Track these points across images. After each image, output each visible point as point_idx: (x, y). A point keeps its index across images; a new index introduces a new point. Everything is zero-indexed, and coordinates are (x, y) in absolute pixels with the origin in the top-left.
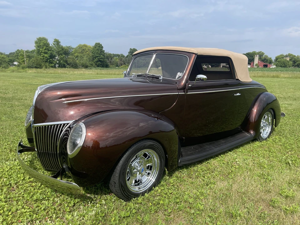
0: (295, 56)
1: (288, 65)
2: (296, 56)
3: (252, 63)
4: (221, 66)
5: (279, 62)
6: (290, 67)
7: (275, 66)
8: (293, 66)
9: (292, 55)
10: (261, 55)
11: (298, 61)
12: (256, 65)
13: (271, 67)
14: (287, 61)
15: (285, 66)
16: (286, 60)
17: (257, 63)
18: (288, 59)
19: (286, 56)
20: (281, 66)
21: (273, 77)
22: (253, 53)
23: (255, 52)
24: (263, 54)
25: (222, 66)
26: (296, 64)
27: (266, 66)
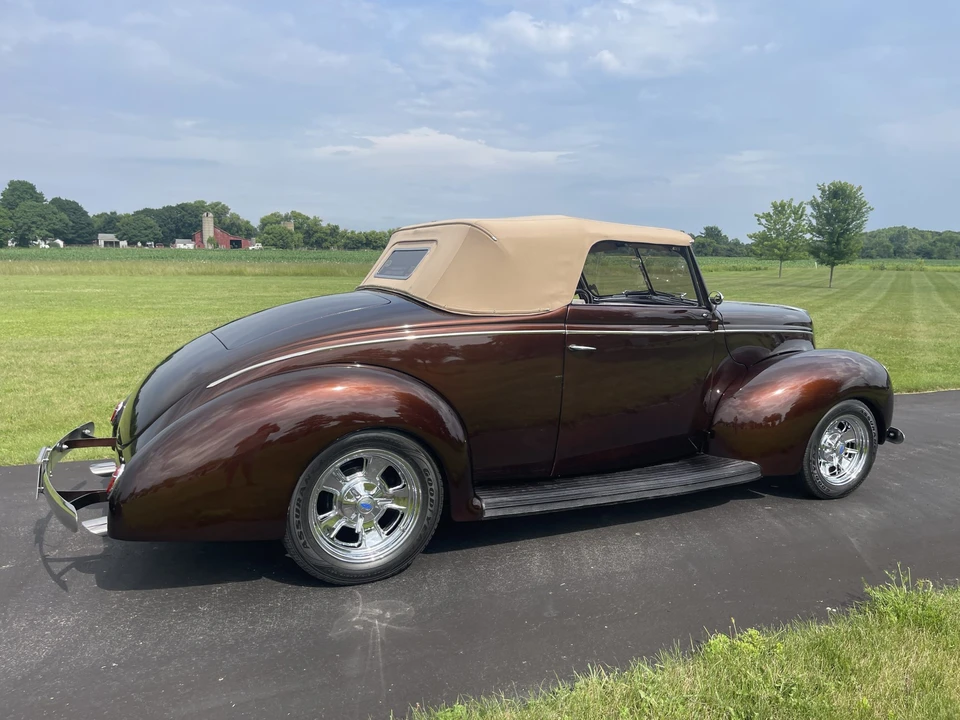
0: (308, 218)
1: (293, 241)
2: (312, 218)
3: (197, 236)
4: (101, 243)
5: (269, 234)
6: (296, 247)
7: (260, 245)
8: (306, 243)
9: (300, 214)
10: (219, 212)
11: (316, 232)
12: (210, 241)
13: (251, 248)
14: (289, 231)
15: (285, 246)
16: (285, 229)
17: (212, 235)
18: (291, 226)
19: (287, 218)
20: (275, 245)
21: (232, 273)
22: (198, 205)
23: (203, 202)
24: (225, 209)
25: (105, 243)
26: (313, 240)
27: (236, 244)
